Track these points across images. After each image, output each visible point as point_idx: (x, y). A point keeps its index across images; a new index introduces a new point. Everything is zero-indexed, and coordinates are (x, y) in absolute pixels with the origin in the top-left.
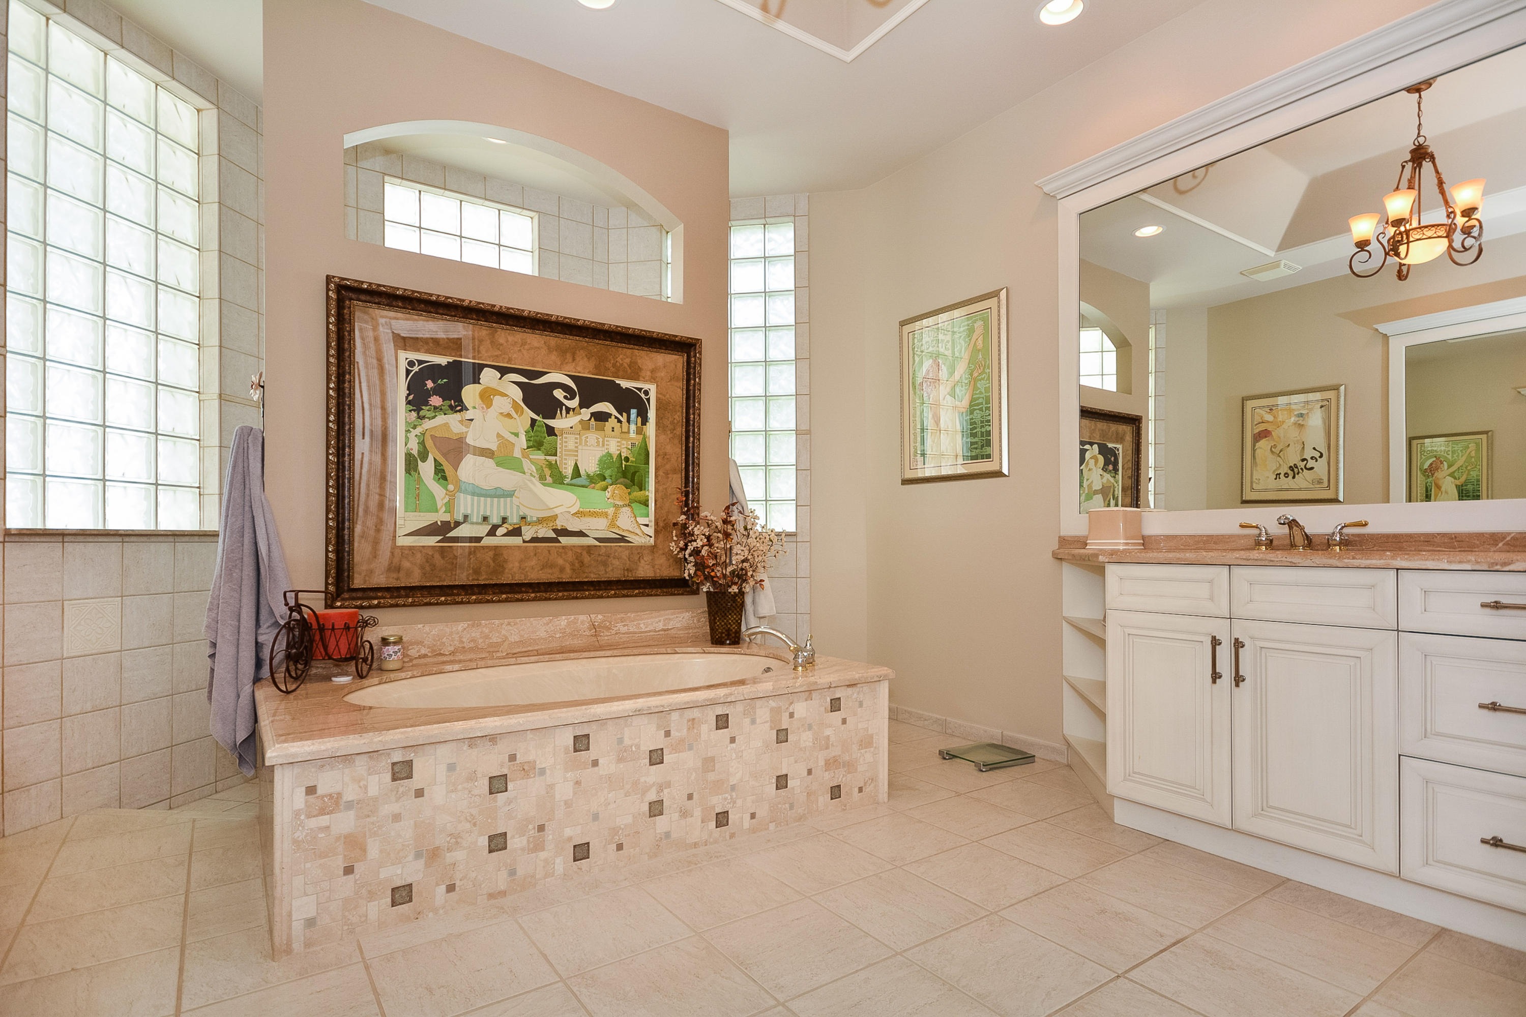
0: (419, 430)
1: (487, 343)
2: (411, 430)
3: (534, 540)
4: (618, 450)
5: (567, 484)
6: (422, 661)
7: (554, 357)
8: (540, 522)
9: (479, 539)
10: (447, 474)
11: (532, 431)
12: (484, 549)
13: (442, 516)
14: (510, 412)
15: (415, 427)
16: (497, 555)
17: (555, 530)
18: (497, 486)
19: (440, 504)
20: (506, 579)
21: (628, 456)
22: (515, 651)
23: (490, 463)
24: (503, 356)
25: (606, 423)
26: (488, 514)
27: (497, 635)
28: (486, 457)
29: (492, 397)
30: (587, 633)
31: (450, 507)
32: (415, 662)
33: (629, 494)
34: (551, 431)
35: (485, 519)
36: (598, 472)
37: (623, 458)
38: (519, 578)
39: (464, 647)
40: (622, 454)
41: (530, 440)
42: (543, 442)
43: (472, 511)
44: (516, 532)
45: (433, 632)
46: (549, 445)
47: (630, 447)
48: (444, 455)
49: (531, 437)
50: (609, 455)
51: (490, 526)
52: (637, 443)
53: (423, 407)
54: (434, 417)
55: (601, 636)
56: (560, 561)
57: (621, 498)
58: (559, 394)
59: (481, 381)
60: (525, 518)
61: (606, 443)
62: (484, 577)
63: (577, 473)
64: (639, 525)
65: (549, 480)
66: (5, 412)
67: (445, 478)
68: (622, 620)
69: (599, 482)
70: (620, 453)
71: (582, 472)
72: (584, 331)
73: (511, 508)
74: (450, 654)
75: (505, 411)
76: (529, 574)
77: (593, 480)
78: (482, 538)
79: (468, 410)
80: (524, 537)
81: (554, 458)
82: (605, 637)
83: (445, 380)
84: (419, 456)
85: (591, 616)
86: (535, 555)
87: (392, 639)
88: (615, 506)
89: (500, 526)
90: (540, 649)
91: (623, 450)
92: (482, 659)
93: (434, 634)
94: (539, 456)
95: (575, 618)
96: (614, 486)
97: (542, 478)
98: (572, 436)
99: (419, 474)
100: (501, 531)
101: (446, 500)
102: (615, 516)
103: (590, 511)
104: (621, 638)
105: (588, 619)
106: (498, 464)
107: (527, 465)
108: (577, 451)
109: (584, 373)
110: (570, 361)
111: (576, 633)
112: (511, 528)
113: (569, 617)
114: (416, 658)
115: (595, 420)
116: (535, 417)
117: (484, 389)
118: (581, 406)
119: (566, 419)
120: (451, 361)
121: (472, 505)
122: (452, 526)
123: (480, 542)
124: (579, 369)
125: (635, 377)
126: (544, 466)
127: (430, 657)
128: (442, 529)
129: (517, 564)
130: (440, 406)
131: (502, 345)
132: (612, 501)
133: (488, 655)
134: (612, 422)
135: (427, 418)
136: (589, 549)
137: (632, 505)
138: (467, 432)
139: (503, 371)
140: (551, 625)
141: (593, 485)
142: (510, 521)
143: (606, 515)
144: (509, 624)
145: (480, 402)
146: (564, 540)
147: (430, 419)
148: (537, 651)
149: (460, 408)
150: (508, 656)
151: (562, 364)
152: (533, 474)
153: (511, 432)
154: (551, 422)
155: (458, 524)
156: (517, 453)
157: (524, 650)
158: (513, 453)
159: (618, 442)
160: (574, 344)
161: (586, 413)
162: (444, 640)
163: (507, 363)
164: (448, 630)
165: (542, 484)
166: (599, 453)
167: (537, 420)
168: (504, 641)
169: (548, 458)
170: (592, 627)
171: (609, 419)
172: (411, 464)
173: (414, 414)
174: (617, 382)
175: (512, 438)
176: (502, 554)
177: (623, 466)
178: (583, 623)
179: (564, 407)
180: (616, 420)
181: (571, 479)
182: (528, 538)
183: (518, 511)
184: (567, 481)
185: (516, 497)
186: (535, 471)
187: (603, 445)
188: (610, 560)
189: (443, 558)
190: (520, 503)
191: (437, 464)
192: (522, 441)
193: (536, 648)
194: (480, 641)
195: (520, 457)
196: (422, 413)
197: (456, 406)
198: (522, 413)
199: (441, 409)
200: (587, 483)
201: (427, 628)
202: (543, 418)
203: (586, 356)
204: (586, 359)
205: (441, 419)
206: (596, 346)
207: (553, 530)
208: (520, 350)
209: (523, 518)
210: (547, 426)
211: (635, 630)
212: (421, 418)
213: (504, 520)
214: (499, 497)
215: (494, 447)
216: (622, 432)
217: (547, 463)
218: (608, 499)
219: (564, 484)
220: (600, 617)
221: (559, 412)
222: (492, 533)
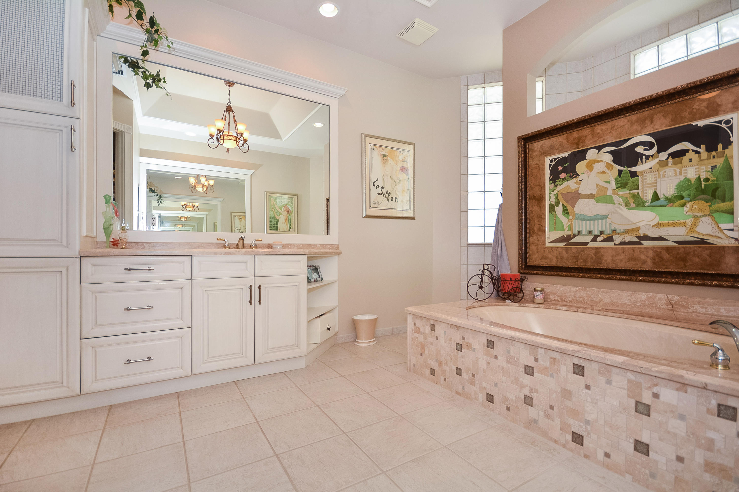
0: (555, 192)
1: (590, 136)
2: (552, 192)
3: (622, 243)
4: (696, 175)
5: (648, 206)
6: (556, 302)
7: (636, 127)
8: (626, 232)
9: (586, 244)
10: (569, 211)
11: (620, 178)
12: (589, 249)
13: (567, 232)
14: (605, 170)
15: (553, 191)
16: (597, 252)
17: (638, 237)
18: (596, 214)
19: (565, 226)
20: (603, 266)
21: (708, 177)
22: (607, 308)
23: (592, 201)
24: (599, 140)
25: (684, 157)
26: (591, 229)
27: (596, 297)
28: (590, 198)
29: (593, 165)
30: (664, 307)
31: (570, 227)
32: (553, 302)
33: (710, 206)
34: (634, 175)
35: (590, 232)
36: (676, 194)
37: (702, 180)
38: (611, 266)
39: (577, 300)
40: (701, 177)
41: (618, 184)
42: (628, 182)
43: (582, 228)
44: (610, 239)
45: (561, 290)
46: (632, 184)
47: (710, 170)
48: (567, 202)
49: (619, 181)
50: (689, 180)
51: (593, 237)
52: (718, 165)
53: (557, 180)
54: (562, 184)
55: (678, 311)
56: (643, 257)
57: (700, 210)
58: (640, 149)
59: (586, 158)
60: (615, 230)
61: (683, 172)
62: (590, 264)
63: (656, 197)
64: (721, 230)
65: (633, 205)
66: (468, 209)
67: (568, 213)
68: (699, 303)
69: (677, 201)
70: (699, 176)
71: (661, 196)
72: (659, 100)
73: (606, 225)
74: (570, 302)
75: (601, 170)
76: (619, 264)
77: (670, 201)
78: (588, 243)
79: (579, 175)
80: (615, 242)
81: (637, 191)
82: (681, 313)
83: (567, 164)
84: (555, 204)
85: (668, 295)
86: (623, 252)
87: (539, 289)
88: (694, 217)
89: (599, 236)
90: (625, 310)
91: (701, 174)
92: (587, 308)
93: (562, 291)
94: (625, 192)
95: (653, 295)
96: (693, 202)
97: (627, 205)
98: (651, 173)
99: (555, 213)
100: (599, 239)
101: (568, 224)
102: (695, 224)
103: (669, 223)
104: (698, 316)
105: (665, 297)
106: (597, 201)
107: (616, 199)
108: (656, 183)
109: (661, 128)
110: (649, 124)
111: (654, 305)
112: (606, 237)
113: (648, 294)
114: (553, 300)
115: (673, 158)
116: (621, 168)
117: (589, 161)
118: (659, 151)
119: (646, 164)
120: (570, 153)
121: (582, 225)
122: (572, 237)
123: (587, 245)
124: (656, 127)
125: (715, 113)
126: (628, 197)
127: (560, 301)
128: (566, 239)
129: (610, 258)
130: (565, 177)
131: (599, 133)
132: (691, 214)
133: (590, 307)
134: (690, 155)
135: (559, 185)
136: (668, 249)
137: (713, 215)
138: (579, 188)
139: (599, 148)
140: (633, 297)
141: (672, 204)
142: (605, 233)
143: (685, 224)
144: (603, 292)
145: (586, 169)
146: (646, 243)
147: (560, 185)
148: (623, 311)
149: (575, 176)
150: (602, 310)
151: (642, 129)
152: (620, 203)
153: (605, 182)
154: (633, 169)
155: (575, 236)
156: (609, 193)
157: (613, 308)
158: (607, 193)
159: (696, 169)
160: (652, 112)
161: (663, 156)
162: (567, 294)
163: (602, 142)
164: (568, 290)
165: (627, 209)
166: (678, 179)
167: (623, 170)
168: (601, 301)
169: (631, 192)
170: (669, 303)
171: (686, 154)
172: (552, 209)
173: (553, 185)
174: (694, 124)
175: (606, 185)
176: (600, 252)
177: (703, 186)
178: (660, 299)
179: (644, 157)
180: (694, 152)
181: (651, 202)
182: (618, 242)
183: (610, 227)
184: (647, 204)
185: (609, 219)
186: (622, 201)
187: (681, 174)
188: (688, 257)
189: (567, 253)
190: (612, 222)
191: (564, 206)
192: (613, 185)
193: (622, 309)
194: (586, 298)
195: (612, 195)
196: (556, 183)
197: (573, 175)
198: (612, 168)
199: (566, 179)
200: (665, 203)
201: (558, 287)
202: (628, 168)
203: (663, 116)
204: (663, 118)
205: (566, 184)
206: (670, 106)
207: (637, 237)
208: (611, 132)
209: (614, 230)
210: (630, 171)
211: (715, 313)
212: (556, 186)
213: (602, 232)
214: (598, 219)
215: (594, 192)
216: (700, 160)
217: (631, 195)
218: (686, 212)
219: (645, 206)
220: (677, 298)
221: (640, 160)
222: (594, 239)
